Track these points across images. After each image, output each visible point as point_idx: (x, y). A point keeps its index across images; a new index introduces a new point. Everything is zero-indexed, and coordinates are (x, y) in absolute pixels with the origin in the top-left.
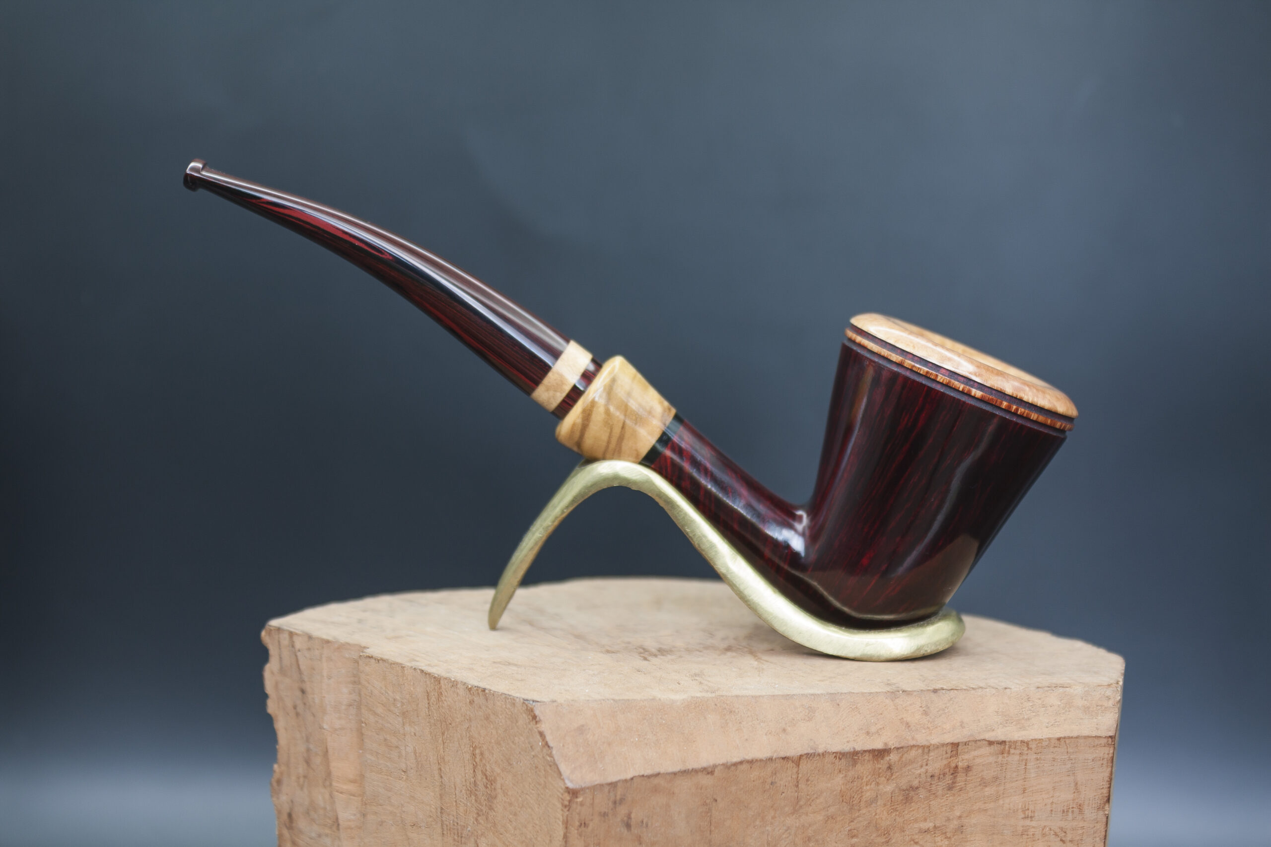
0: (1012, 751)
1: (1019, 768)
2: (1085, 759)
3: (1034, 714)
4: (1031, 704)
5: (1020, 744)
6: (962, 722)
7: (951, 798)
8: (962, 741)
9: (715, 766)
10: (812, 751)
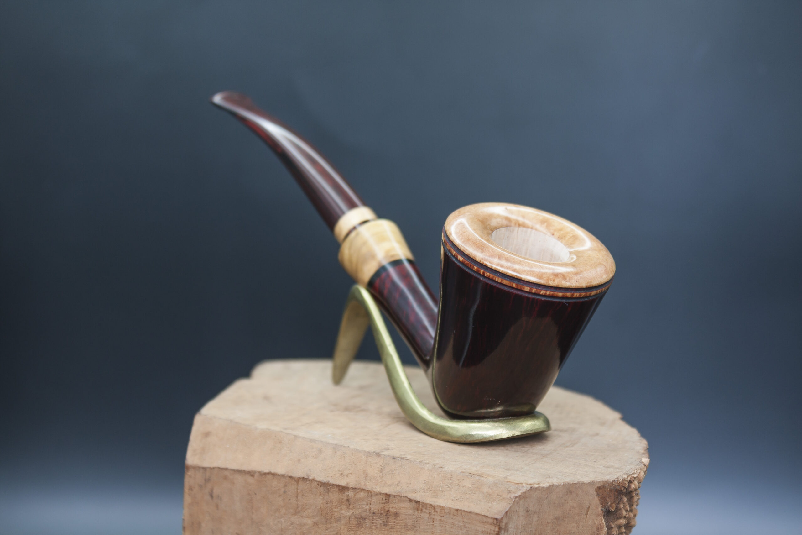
0: (424, 510)
1: (428, 523)
2: (476, 530)
3: (449, 489)
4: (451, 482)
5: (429, 507)
6: (399, 482)
7: (386, 532)
8: (393, 494)
9: (255, 472)
10: (306, 477)
